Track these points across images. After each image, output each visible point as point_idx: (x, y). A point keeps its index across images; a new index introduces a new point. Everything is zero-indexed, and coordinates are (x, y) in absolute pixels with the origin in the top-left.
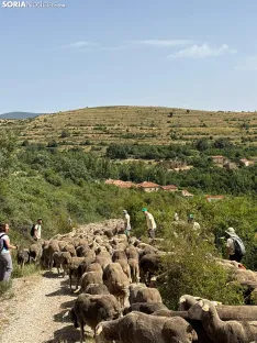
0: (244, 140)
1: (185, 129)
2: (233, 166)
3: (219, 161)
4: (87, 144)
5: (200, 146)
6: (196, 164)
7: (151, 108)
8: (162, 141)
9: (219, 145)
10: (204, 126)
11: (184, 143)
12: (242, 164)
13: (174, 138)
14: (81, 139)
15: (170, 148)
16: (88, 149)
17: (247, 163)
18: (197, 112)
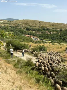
0: (52, 28)
1: (42, 25)
2: (49, 33)
3: (47, 32)
4: (23, 27)
5: (44, 29)
6: (42, 33)
7: (36, 21)
8: (37, 28)
9: (47, 29)
10: (45, 25)
11: (41, 28)
12: (51, 33)
13: (39, 27)
14: (22, 26)
15: (38, 29)
16: (23, 28)
17: (52, 33)
18: (45, 22)
